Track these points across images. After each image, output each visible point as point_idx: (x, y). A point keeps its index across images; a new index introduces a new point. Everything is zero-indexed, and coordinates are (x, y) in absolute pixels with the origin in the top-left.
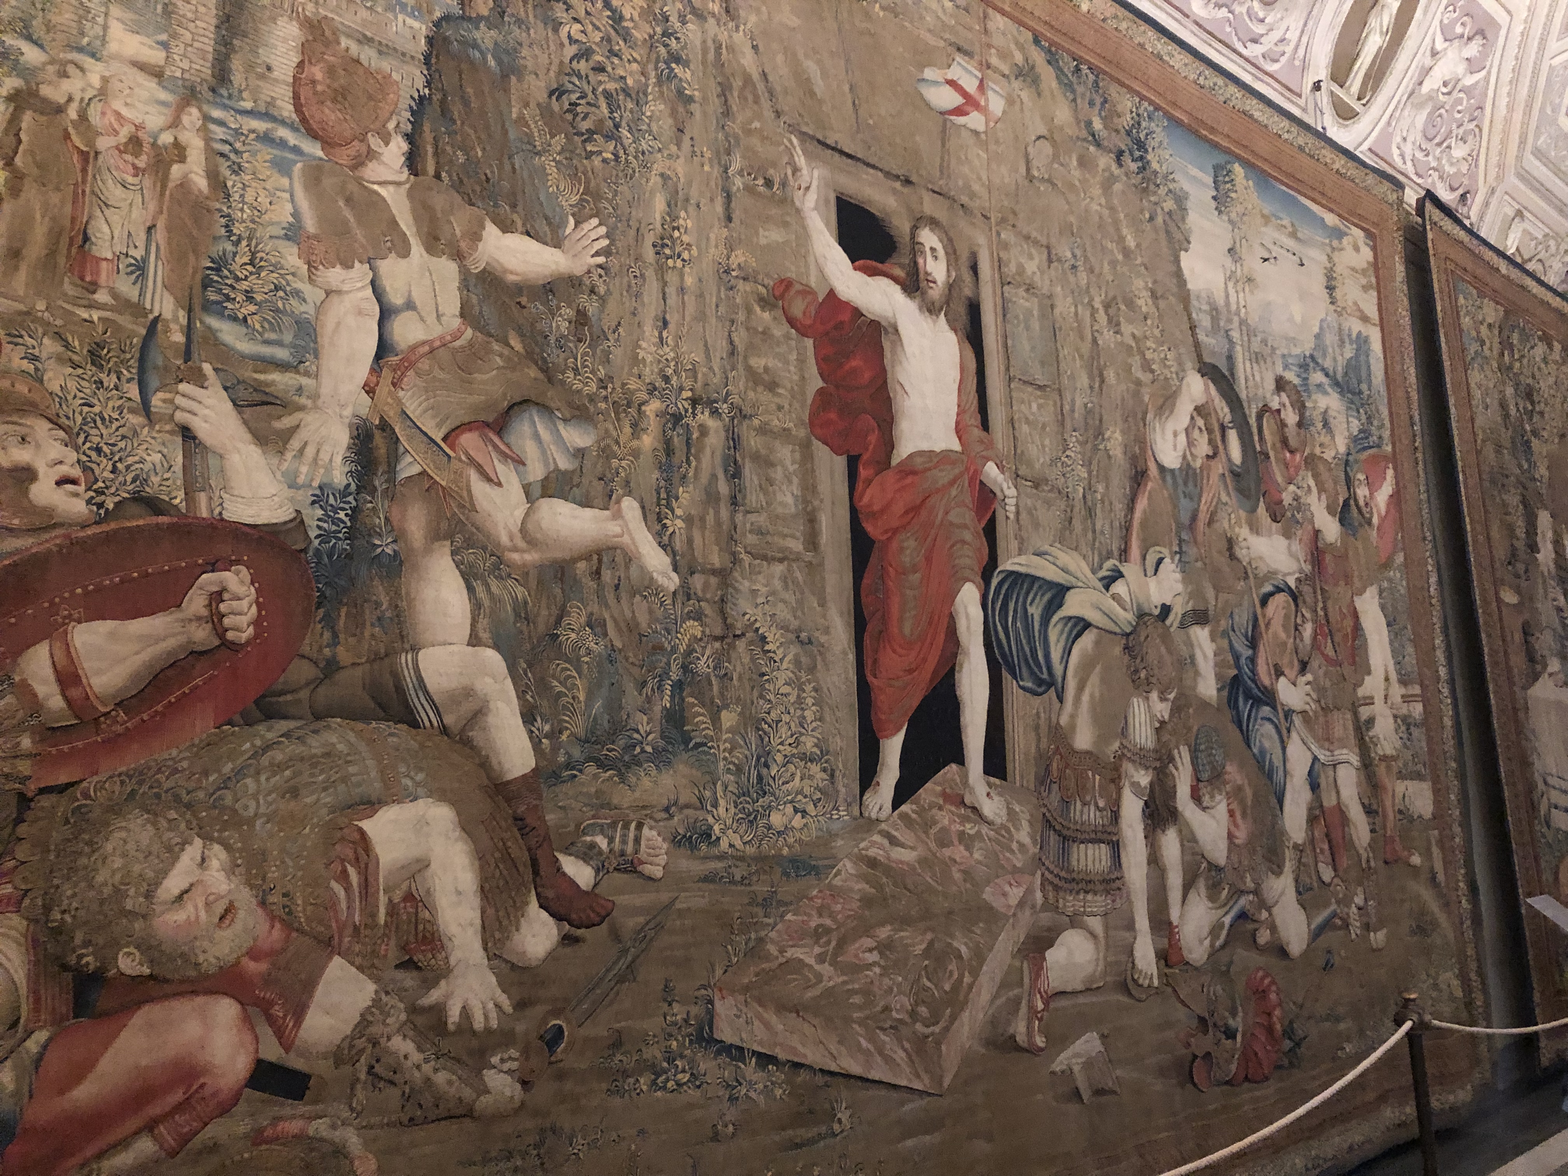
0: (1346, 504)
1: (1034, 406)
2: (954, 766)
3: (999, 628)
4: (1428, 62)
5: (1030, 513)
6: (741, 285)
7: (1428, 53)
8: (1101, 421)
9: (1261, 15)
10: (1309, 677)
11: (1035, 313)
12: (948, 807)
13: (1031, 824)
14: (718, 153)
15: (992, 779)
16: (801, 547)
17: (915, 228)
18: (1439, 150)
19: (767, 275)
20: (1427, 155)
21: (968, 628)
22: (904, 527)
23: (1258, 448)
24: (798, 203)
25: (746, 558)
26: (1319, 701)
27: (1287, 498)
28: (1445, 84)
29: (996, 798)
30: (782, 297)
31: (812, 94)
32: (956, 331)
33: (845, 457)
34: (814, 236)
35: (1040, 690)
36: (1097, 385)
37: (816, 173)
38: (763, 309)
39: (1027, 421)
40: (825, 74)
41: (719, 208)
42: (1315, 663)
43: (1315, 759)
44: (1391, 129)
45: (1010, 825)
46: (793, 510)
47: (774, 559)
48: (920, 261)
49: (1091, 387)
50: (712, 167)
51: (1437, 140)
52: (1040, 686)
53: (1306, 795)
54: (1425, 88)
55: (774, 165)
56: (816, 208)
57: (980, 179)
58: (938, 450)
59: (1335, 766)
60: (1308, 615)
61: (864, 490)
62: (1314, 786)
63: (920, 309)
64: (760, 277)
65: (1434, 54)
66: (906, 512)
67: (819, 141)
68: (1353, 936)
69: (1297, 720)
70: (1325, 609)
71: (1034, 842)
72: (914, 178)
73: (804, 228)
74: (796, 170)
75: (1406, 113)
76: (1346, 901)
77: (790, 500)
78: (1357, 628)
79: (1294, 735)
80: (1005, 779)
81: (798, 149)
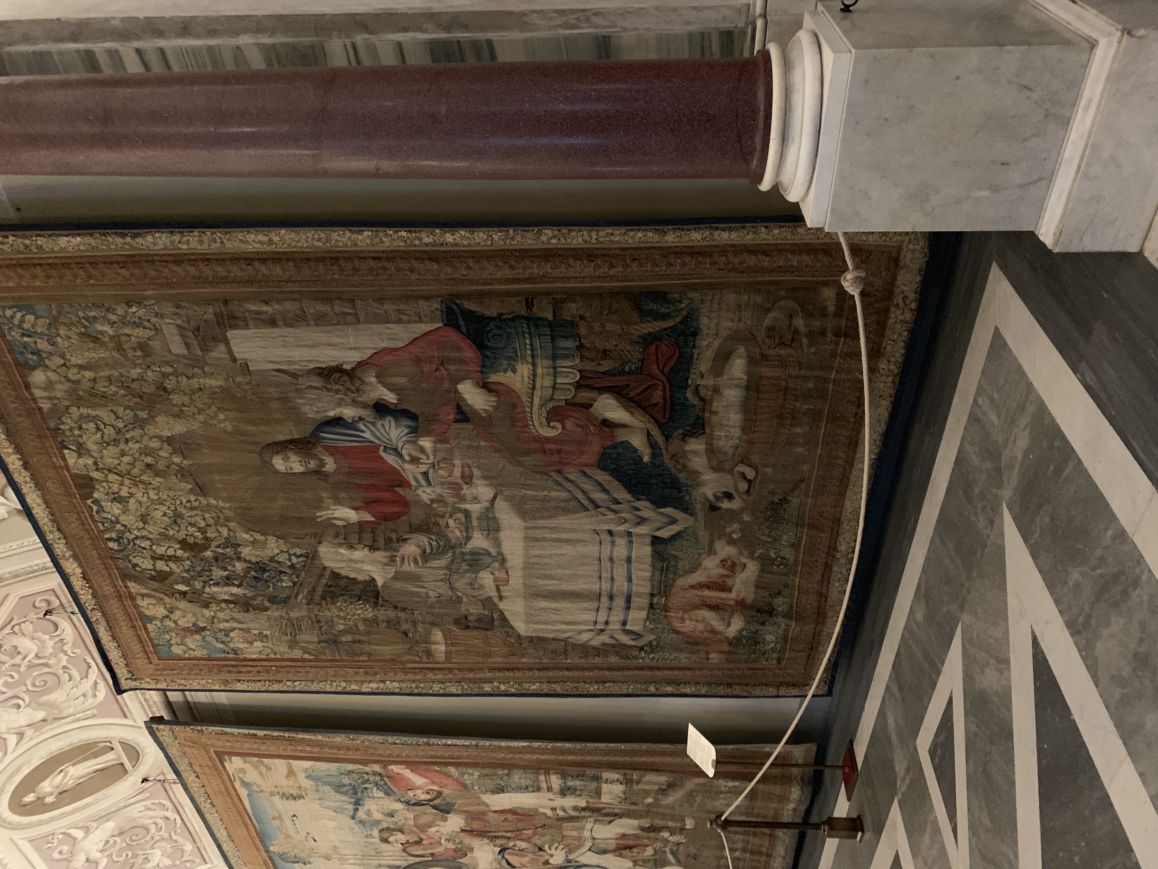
0: (434, 807)
4: (29, 733)
7: (26, 738)
9: (153, 826)
10: (546, 847)
18: (52, 662)
20: (64, 667)
23: (430, 859)
26: (559, 842)
27: (451, 846)
28: (19, 706)
42: (537, 840)
43: (590, 850)
44: (95, 711)
51: (48, 670)
53: (609, 856)
54: (41, 715)
59: (594, 839)
60: (511, 844)
62: (605, 852)
65: (21, 735)
68: (684, 841)
69: (571, 857)
70: (507, 832)
75: (71, 710)
76: (666, 841)
78: (512, 812)
79: (578, 859)
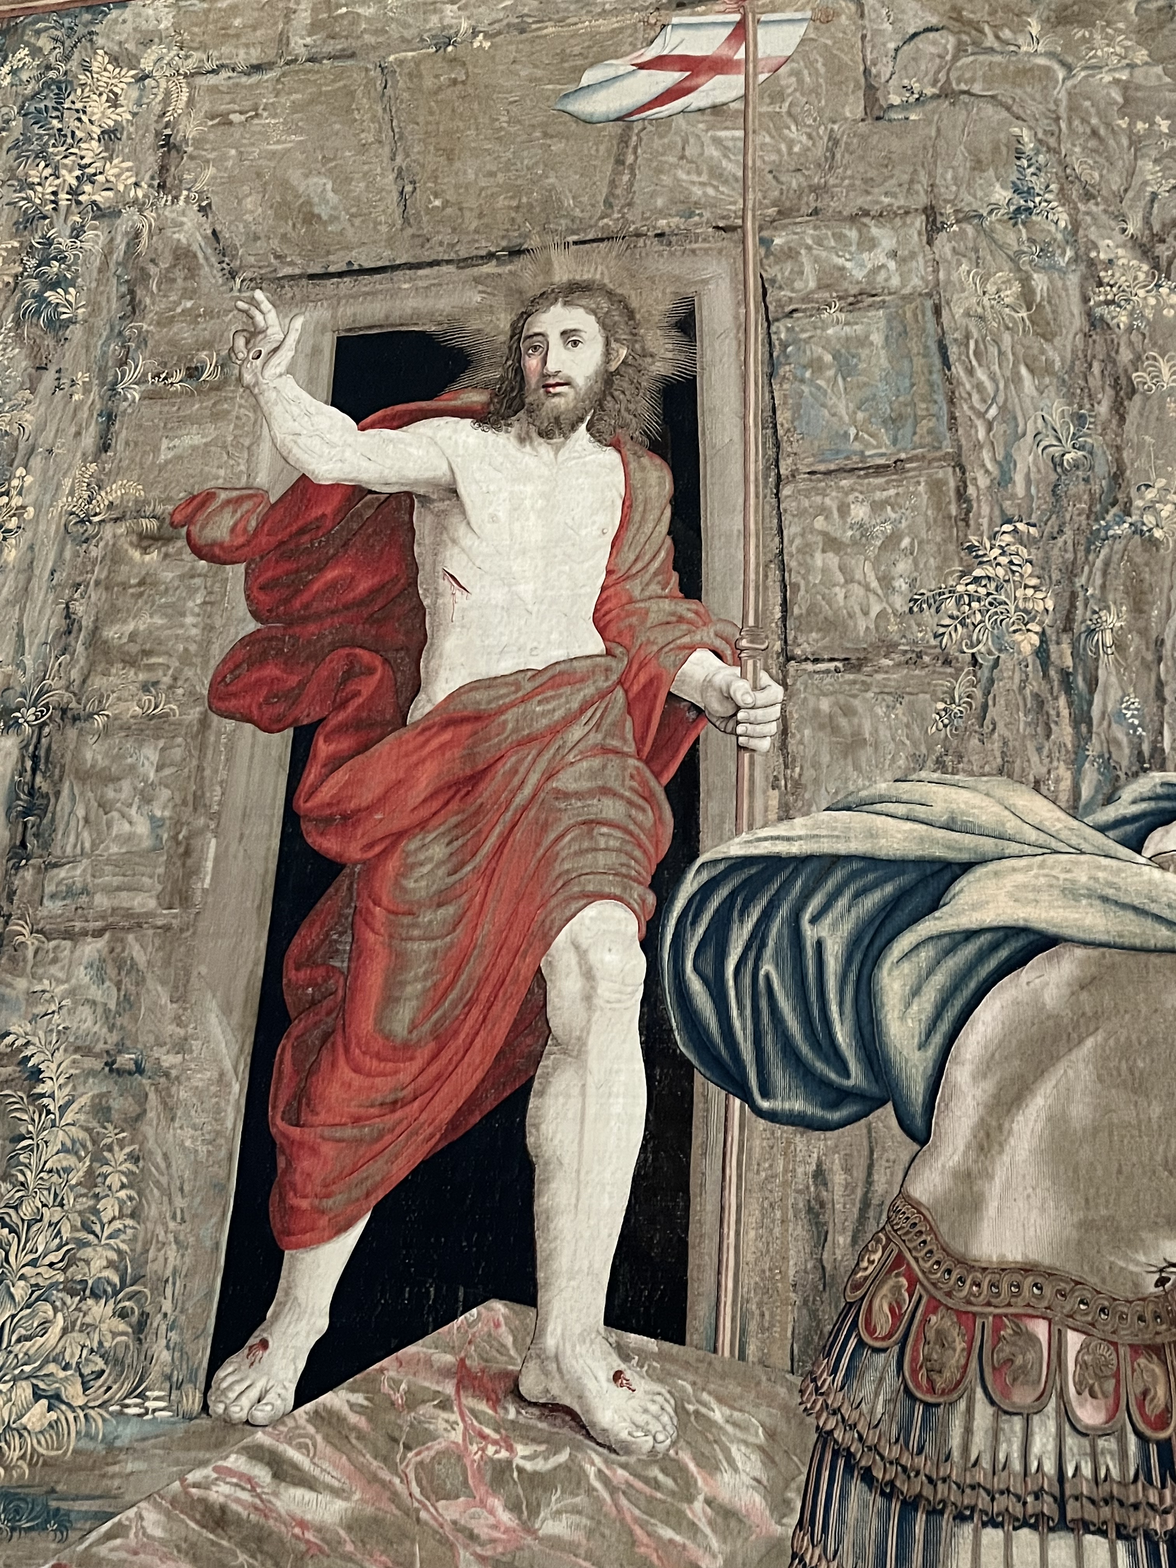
1: (859, 512)
2: (499, 1308)
3: (696, 985)
5: (829, 725)
6: (108, 531)
8: (1117, 477)
11: (877, 338)
12: (470, 1402)
13: (768, 1458)
14: (102, 371)
15: (634, 1339)
16: (152, 903)
17: (526, 315)
19: (168, 500)
21: (588, 998)
22: (423, 825)
24: (248, 378)
25: (31, 942)
29: (642, 1385)
30: (189, 520)
31: (310, 218)
32: (616, 446)
33: (289, 732)
34: (277, 412)
35: (836, 1116)
36: (1103, 409)
37: (298, 323)
38: (145, 551)
39: (831, 543)
40: (342, 181)
41: (89, 440)
45: (686, 1457)
46: (147, 843)
47: (84, 933)
48: (532, 363)
49: (1080, 420)
50: (87, 391)
52: (834, 1106)
55: (208, 345)
56: (290, 370)
57: (717, 174)
58: (538, 664)
61: (323, 779)
63: (522, 440)
64: (149, 509)
66: (432, 796)
67: (312, 277)
71: (779, 1507)
72: (533, 242)
73: (257, 407)
74: (253, 333)
77: (142, 828)
80: (680, 1340)
81: (266, 306)
